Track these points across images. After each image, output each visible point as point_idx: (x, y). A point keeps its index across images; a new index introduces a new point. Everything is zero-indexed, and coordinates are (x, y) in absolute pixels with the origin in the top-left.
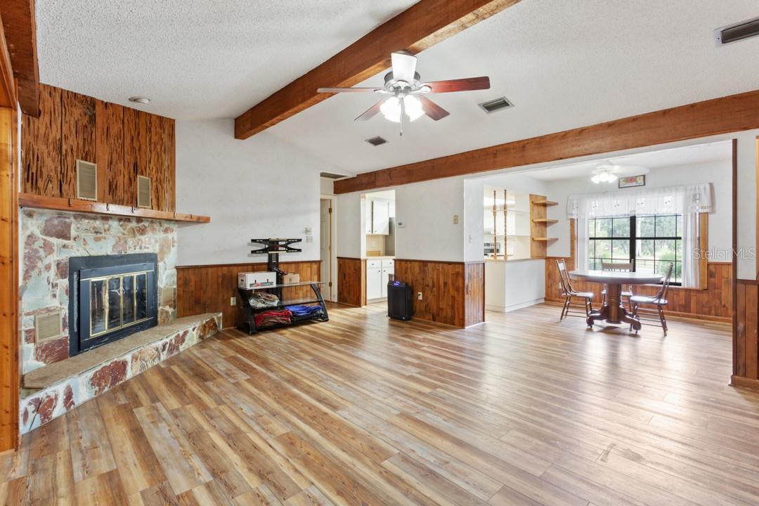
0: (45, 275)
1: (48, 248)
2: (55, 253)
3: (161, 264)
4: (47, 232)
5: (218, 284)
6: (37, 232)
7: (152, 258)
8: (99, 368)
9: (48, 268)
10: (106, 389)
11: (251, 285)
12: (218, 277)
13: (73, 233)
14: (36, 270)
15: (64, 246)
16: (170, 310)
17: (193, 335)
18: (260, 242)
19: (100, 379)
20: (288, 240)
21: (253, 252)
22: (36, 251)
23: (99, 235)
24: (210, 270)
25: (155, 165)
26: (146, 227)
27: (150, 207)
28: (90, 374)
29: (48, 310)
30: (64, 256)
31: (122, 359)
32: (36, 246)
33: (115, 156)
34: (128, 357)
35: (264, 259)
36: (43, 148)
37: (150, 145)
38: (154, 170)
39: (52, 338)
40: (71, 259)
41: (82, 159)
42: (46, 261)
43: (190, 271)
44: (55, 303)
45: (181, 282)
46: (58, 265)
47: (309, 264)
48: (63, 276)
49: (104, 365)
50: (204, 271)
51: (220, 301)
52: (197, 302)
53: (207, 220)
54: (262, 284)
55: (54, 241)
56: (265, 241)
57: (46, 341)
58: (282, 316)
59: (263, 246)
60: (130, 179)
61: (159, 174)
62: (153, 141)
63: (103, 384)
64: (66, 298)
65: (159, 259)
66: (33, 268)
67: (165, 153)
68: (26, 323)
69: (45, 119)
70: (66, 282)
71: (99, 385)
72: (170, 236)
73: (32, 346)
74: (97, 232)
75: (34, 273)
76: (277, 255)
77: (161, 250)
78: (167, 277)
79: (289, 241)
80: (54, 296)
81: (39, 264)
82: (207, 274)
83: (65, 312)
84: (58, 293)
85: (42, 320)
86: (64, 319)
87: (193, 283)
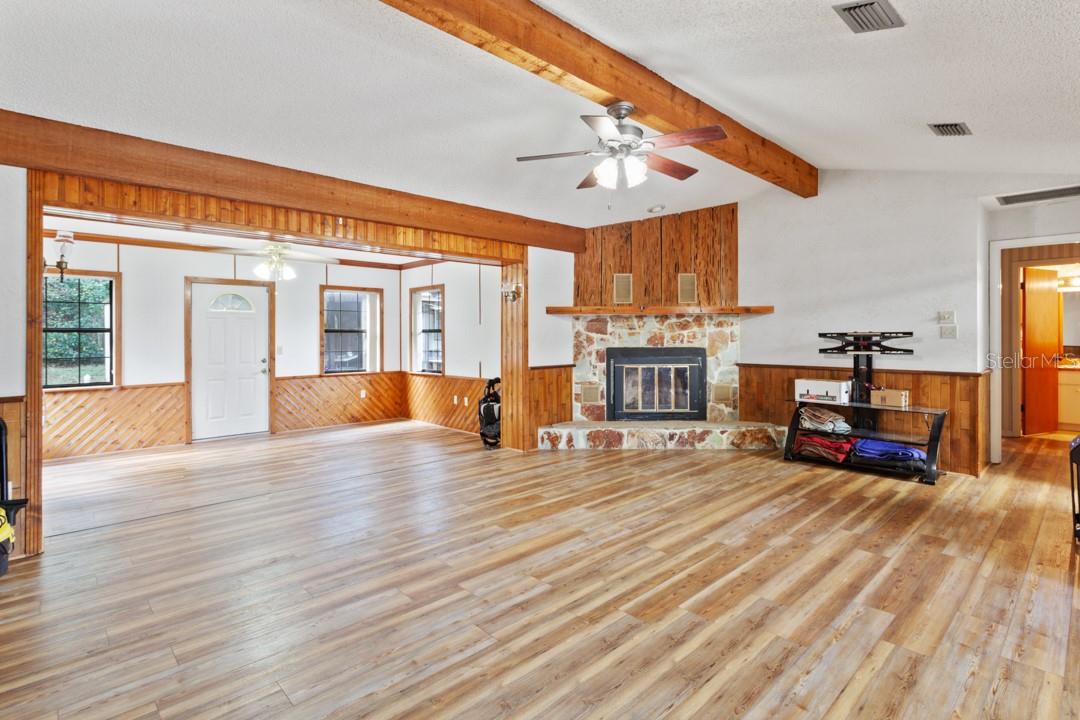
0: (587, 358)
1: (590, 340)
2: (595, 344)
3: (710, 360)
4: (589, 329)
5: (783, 389)
6: (582, 330)
7: (700, 353)
8: (594, 430)
9: (590, 354)
10: (600, 448)
11: (801, 396)
12: (783, 381)
13: (610, 328)
14: (582, 355)
15: (602, 339)
16: (727, 410)
17: (722, 440)
18: (832, 337)
19: (595, 438)
20: (883, 333)
21: (822, 351)
22: (581, 342)
23: (633, 331)
24: (774, 371)
25: (703, 259)
26: (689, 322)
27: (696, 302)
28: (588, 431)
29: (590, 383)
30: (602, 347)
31: (618, 430)
32: (581, 339)
33: (652, 263)
34: (625, 431)
35: (846, 362)
36: (588, 272)
37: (696, 240)
38: (702, 265)
39: (593, 403)
40: (608, 349)
41: (619, 272)
42: (588, 350)
43: (752, 369)
44: (595, 379)
45: (743, 381)
46: (597, 352)
47: (947, 379)
48: (601, 360)
49: (599, 429)
50: (766, 370)
51: (786, 412)
52: (759, 407)
53: (768, 310)
54: (818, 397)
55: (594, 335)
56: (841, 336)
57: (588, 404)
58: (830, 448)
59: (838, 344)
60: (669, 280)
61: (711, 266)
62: (700, 236)
63: (598, 443)
64: (604, 378)
65: (708, 353)
66: (580, 353)
67: (720, 243)
68: (576, 389)
69: (589, 252)
70: (604, 365)
71: (594, 442)
72: (727, 330)
73: (579, 405)
74: (631, 329)
75: (580, 357)
76: (869, 359)
77: (712, 345)
78: (721, 373)
79: (884, 336)
80: (595, 374)
81: (584, 351)
82: (770, 375)
83: (603, 386)
84: (597, 373)
85: (585, 389)
86: (602, 392)
87: (755, 384)
